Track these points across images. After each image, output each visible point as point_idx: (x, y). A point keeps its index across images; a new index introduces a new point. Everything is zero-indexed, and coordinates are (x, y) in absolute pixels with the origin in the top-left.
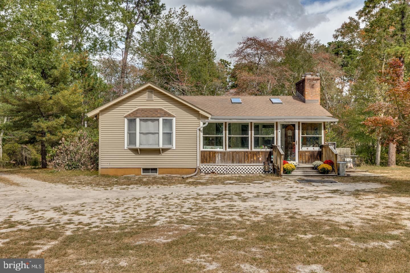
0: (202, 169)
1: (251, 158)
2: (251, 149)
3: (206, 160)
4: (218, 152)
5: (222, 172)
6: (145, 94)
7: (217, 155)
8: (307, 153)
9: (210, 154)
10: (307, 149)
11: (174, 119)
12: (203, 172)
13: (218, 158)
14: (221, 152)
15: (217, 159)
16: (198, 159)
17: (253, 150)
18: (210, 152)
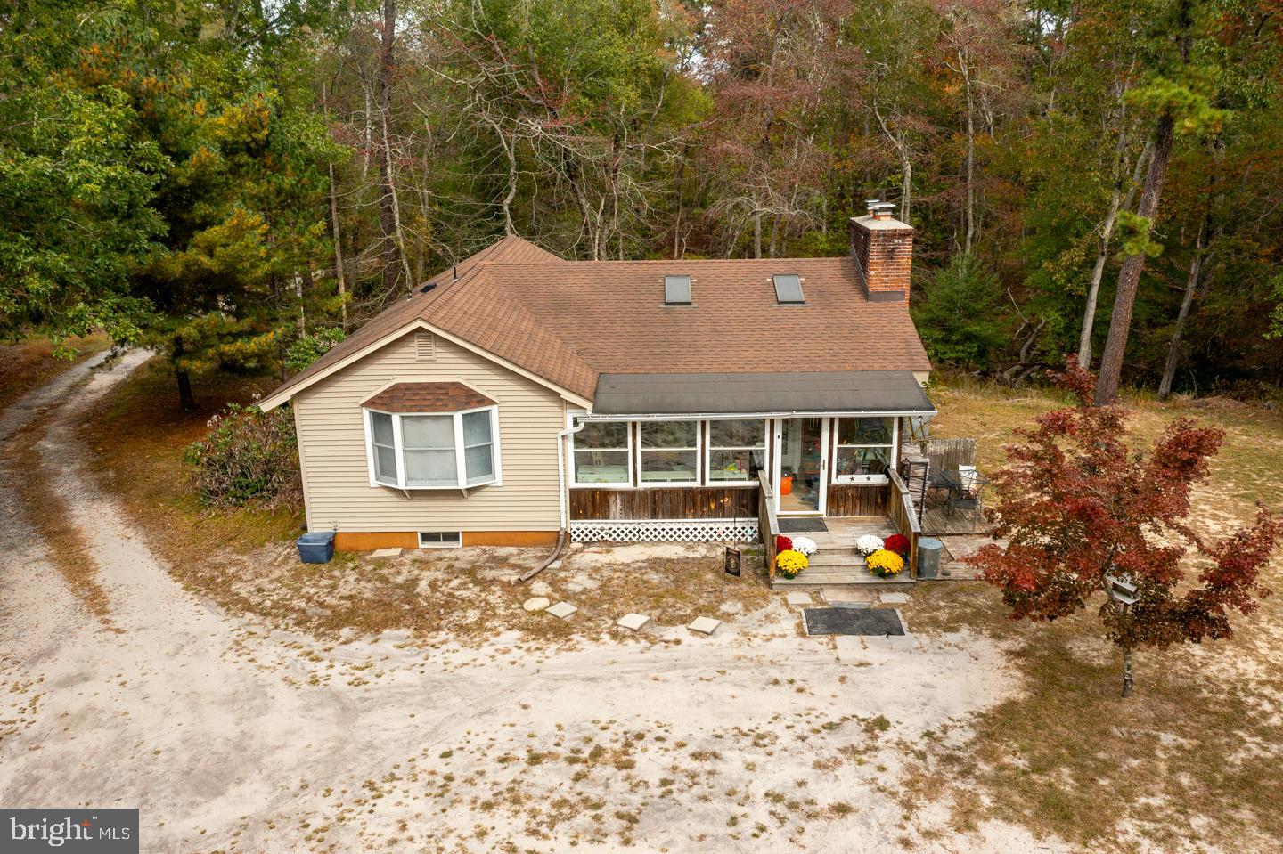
0: (574, 532)
1: (702, 506)
2: (703, 481)
3: (585, 511)
4: (614, 492)
5: (626, 539)
6: (412, 345)
7: (612, 499)
8: (850, 492)
9: (594, 497)
10: (852, 479)
11: (494, 410)
12: (579, 539)
13: (616, 506)
14: (622, 492)
15: (613, 509)
16: (563, 509)
17: (709, 484)
18: (594, 491)
